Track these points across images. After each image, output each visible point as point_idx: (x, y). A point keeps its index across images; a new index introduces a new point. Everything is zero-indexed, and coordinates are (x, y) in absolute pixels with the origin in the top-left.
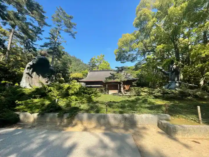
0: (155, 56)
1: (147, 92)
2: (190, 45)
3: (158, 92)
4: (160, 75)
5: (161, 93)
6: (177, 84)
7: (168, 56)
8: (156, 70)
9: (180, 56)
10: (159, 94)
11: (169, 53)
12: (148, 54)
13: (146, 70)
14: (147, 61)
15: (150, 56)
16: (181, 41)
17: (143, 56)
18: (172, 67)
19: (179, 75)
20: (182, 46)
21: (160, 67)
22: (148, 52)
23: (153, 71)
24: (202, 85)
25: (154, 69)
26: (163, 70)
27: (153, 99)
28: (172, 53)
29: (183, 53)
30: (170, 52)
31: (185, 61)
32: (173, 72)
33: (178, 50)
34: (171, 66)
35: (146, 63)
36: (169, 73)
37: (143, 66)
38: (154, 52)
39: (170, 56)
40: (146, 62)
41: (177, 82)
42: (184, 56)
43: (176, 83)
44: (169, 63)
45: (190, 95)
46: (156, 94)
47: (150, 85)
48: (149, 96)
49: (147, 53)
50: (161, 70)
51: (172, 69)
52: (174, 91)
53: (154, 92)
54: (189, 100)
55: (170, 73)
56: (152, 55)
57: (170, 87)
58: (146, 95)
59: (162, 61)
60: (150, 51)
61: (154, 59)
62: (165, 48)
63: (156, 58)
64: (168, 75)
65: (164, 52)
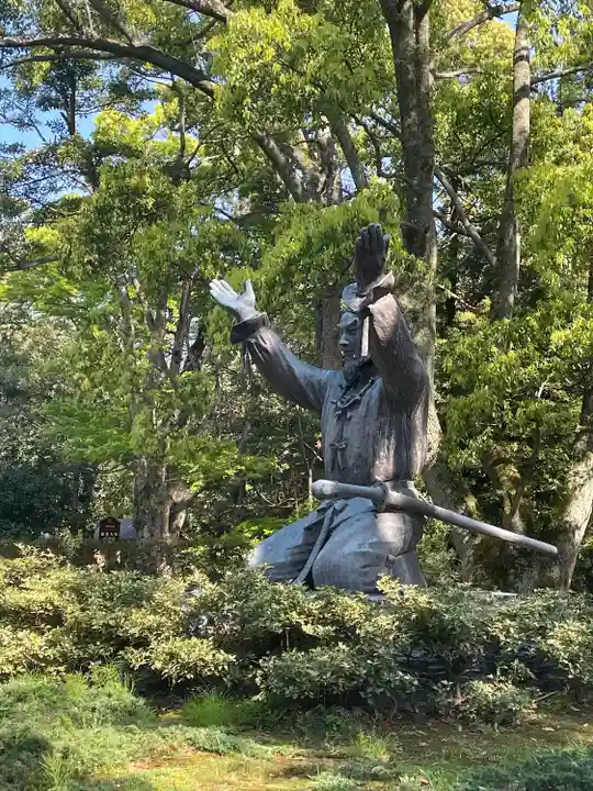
0: (192, 139)
1: (56, 619)
2: (524, 91)
3: (188, 628)
4: (227, 387)
5: (220, 644)
6: (391, 527)
7: (328, 167)
8: (183, 323)
9: (438, 202)
10: (200, 651)
11: (340, 133)
12: (119, 90)
13: (77, 298)
14: (94, 179)
15: (133, 123)
16: (462, 30)
17: (46, 103)
18: (365, 312)
19: (419, 414)
20: (464, 88)
21: (241, 289)
22: (117, 54)
23: (156, 324)
24: (579, 536)
25: (172, 304)
26: (268, 339)
27: (125, 718)
28: (372, 138)
29: (466, 173)
30: (356, 133)
31: (473, 266)
32: (361, 375)
33: (427, 120)
34: (357, 303)
35: (73, 205)
36: (323, 374)
37: (32, 234)
38: (195, 78)
39: (345, 177)
40: (78, 193)
41: (395, 496)
42: (464, 200)
43: (381, 505)
44: (338, 260)
45: (493, 659)
46: (158, 656)
47: (99, 509)
48: (77, 684)
49: (107, 72)
50: (244, 332)
51: (354, 330)
52: (352, 607)
53: (137, 620)
54: (489, 713)
55: (329, 376)
56: (155, 110)
57: (317, 559)
58: (35, 665)
59: (262, 219)
60: (144, 54)
61: (177, 171)
62: (310, 65)
63: (206, 162)
64: (316, 406)
65: (295, 108)
